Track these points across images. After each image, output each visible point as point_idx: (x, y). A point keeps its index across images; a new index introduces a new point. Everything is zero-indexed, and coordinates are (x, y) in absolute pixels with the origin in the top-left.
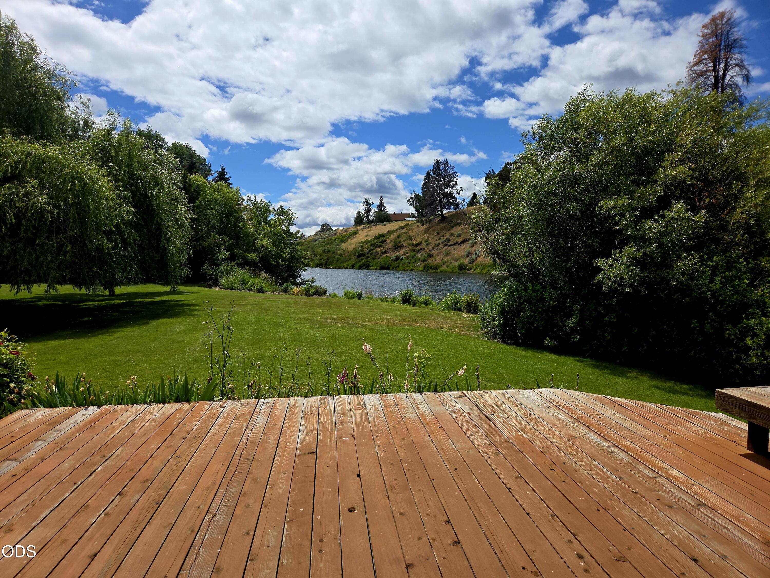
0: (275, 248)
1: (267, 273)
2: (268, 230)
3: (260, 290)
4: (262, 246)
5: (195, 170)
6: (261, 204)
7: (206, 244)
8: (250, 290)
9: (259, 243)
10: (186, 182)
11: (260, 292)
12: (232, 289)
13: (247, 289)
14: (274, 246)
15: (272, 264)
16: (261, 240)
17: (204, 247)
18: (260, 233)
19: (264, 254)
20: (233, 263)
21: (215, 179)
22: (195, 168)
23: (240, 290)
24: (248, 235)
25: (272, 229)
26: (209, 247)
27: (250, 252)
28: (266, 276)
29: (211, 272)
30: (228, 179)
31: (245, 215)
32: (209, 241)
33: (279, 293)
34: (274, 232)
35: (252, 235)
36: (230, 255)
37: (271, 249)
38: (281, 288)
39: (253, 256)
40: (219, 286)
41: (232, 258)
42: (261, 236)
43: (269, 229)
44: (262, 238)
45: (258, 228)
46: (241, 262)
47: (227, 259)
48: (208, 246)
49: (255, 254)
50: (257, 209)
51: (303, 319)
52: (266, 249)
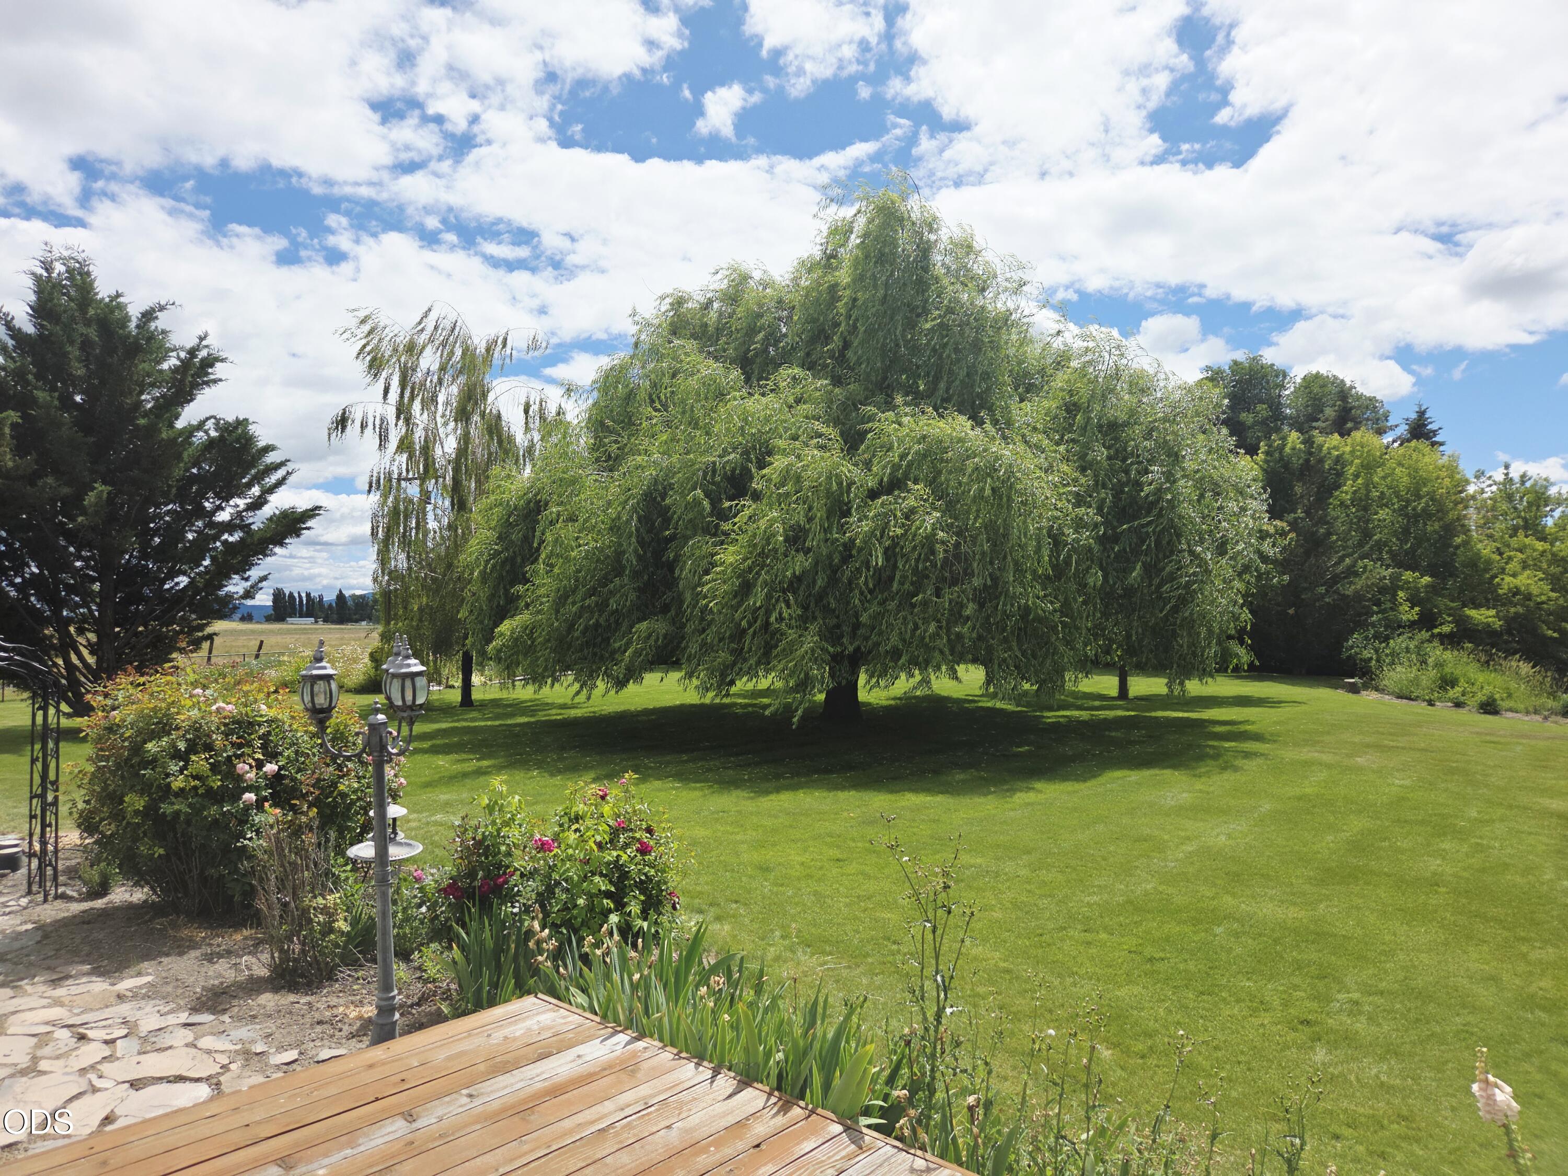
0: (1554, 595)
1: (1528, 659)
2: (1535, 550)
3: (1489, 708)
4: (1516, 592)
5: (1349, 425)
6: (1523, 483)
7: (1350, 591)
8: (1458, 705)
9: (1507, 583)
10: (1311, 454)
11: (1487, 712)
12: (1410, 699)
13: (1450, 700)
14: (1552, 590)
15: (1544, 636)
16: (1514, 575)
17: (1344, 597)
18: (1510, 558)
19: (1520, 609)
20: (1425, 635)
21: (1399, 438)
22: (1351, 420)
23: (1431, 703)
24: (1474, 563)
25: (1547, 546)
26: (1358, 597)
27: (1477, 607)
28: (1525, 668)
29: (1366, 654)
30: (1435, 433)
31: (1473, 517)
32: (1359, 583)
33: (1546, 718)
34: (1554, 555)
35: (1489, 562)
36: (1421, 614)
37: (1544, 598)
38: (1550, 703)
39: (1482, 616)
40: (1377, 689)
41: (1427, 621)
42: (1513, 566)
43: (1540, 546)
44: (1518, 568)
45: (1508, 546)
46: (1452, 632)
47: (1412, 625)
48: (1356, 592)
49: (1493, 612)
50: (1510, 497)
51: (1552, 814)
52: (1528, 597)
